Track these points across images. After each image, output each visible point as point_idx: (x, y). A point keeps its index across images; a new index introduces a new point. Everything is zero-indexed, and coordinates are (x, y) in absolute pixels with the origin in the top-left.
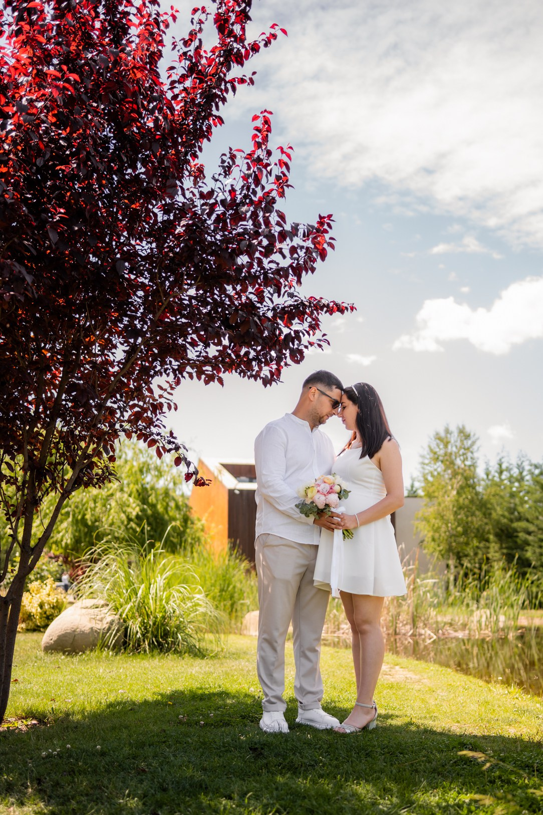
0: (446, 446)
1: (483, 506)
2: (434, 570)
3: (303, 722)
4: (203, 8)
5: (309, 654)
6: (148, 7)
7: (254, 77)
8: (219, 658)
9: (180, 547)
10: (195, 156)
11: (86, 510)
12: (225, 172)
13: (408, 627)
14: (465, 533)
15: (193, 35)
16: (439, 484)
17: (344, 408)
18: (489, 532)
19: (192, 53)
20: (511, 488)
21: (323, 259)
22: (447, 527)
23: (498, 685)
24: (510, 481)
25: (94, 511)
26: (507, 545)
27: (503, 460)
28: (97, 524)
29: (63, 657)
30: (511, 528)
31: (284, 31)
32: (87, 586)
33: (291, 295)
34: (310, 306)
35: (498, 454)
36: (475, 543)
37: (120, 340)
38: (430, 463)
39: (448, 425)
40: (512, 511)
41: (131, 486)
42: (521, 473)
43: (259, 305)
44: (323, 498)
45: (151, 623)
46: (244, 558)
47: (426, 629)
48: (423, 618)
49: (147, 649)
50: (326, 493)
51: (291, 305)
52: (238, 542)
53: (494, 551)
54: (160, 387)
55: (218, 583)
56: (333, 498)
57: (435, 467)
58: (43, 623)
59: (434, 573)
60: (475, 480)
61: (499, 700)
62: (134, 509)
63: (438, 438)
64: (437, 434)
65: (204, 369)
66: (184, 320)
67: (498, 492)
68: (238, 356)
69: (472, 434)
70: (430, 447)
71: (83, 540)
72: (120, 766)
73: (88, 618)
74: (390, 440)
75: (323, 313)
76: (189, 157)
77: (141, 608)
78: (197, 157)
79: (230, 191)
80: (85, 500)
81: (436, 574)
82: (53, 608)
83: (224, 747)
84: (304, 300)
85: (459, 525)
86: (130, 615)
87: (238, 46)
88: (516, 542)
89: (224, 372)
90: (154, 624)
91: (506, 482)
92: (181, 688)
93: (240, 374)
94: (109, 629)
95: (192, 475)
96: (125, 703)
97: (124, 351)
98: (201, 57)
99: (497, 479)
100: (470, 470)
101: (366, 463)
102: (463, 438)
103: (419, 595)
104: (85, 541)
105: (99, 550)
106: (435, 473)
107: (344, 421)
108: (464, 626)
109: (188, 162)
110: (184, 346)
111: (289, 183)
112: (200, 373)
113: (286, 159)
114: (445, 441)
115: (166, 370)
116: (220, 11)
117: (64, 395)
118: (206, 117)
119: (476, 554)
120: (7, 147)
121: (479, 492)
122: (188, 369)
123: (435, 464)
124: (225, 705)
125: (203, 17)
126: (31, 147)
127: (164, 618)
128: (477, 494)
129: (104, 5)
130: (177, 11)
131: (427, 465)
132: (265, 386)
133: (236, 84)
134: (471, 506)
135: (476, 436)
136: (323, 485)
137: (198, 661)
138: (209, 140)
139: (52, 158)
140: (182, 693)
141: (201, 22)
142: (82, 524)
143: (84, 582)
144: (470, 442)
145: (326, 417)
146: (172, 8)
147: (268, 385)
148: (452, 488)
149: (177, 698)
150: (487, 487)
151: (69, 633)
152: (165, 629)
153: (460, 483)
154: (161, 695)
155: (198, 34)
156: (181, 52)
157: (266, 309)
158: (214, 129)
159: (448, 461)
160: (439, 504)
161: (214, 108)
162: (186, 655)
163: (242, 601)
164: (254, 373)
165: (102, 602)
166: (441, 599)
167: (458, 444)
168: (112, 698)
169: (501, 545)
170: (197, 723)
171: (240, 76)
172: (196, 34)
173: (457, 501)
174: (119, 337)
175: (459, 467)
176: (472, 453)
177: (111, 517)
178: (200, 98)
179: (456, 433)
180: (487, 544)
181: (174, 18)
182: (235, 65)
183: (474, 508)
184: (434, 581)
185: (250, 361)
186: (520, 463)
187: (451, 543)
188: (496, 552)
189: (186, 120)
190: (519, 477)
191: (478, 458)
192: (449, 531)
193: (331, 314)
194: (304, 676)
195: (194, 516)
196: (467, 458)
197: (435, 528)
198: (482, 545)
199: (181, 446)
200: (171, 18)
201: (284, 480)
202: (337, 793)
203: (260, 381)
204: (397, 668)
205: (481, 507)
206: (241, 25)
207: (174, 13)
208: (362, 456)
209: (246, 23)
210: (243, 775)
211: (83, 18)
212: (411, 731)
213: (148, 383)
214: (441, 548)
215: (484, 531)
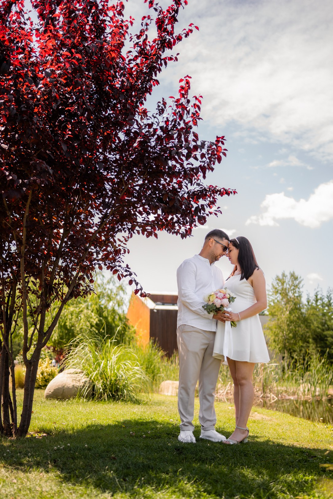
0: (283, 284)
1: (305, 321)
2: (276, 358)
3: (204, 438)
4: (149, 16)
5: (208, 397)
6: (117, 17)
7: (178, 57)
8: (148, 405)
9: (122, 342)
10: (142, 103)
11: (67, 320)
12: (160, 112)
13: (260, 392)
14: (294, 337)
15: (142, 32)
16: (279, 307)
17: (230, 251)
18: (309, 337)
19: (141, 43)
20: (323, 310)
21: (219, 162)
22: (283, 334)
23: (320, 423)
24: (322, 306)
25: (71, 320)
26: (320, 345)
27: (318, 293)
28: (73, 328)
29: (57, 402)
30: (323, 335)
31: (197, 28)
32: (71, 361)
33: (198, 185)
34: (209, 191)
35: (315, 289)
36: (301, 344)
37: (97, 211)
38: (273, 294)
39: (284, 271)
40: (323, 324)
41: (93, 306)
42: (329, 301)
43: (179, 190)
44: (219, 301)
45: (108, 383)
46: (161, 349)
47: (271, 394)
48: (269, 387)
49: (106, 398)
50: (221, 298)
51: (198, 191)
52: (157, 339)
53: (312, 349)
54: (119, 240)
55: (145, 364)
56: (226, 301)
57: (276, 297)
58: (43, 384)
59: (276, 360)
60: (301, 305)
61: (322, 431)
62: (95, 320)
63: (278, 279)
64: (277, 277)
65: (147, 228)
66: (135, 200)
67: (315, 313)
68: (166, 220)
69: (299, 277)
70: (272, 284)
71: (64, 337)
72: (99, 456)
73: (71, 379)
74: (258, 269)
75: (217, 195)
76: (138, 104)
77: (102, 374)
78: (143, 104)
79: (165, 122)
80: (66, 314)
81: (277, 360)
82: (49, 375)
83: (159, 448)
84: (206, 187)
85: (290, 332)
86: (96, 378)
87: (169, 38)
88: (326, 344)
89: (158, 230)
90: (110, 384)
91: (320, 306)
92: (129, 419)
93: (167, 231)
94: (84, 386)
95: (139, 290)
96: (97, 426)
97: (99, 218)
98: (146, 45)
99: (314, 305)
100: (297, 299)
101: (245, 283)
102: (293, 279)
103: (267, 373)
104: (66, 338)
105: (78, 340)
106: (276, 301)
107: (229, 259)
108: (294, 394)
109: (138, 107)
110: (135, 215)
111: (200, 117)
112: (144, 230)
113: (198, 103)
114: (282, 281)
115: (124, 229)
116: (159, 17)
117: (64, 244)
118: (149, 80)
119: (301, 350)
120: (39, 97)
121: (303, 313)
122: (137, 228)
123: (276, 295)
124: (157, 428)
125: (149, 22)
126: (52, 97)
127: (116, 380)
128: (302, 314)
129: (91, 16)
130: (133, 19)
131: (271, 295)
132: (183, 238)
133: (167, 60)
134: (298, 321)
135: (302, 278)
136: (219, 294)
137: (137, 406)
138: (150, 94)
139: (61, 104)
140: (130, 421)
141: (147, 25)
142: (64, 328)
143: (69, 358)
144: (297, 282)
145: (219, 256)
146: (131, 17)
147: (184, 238)
148: (286, 310)
149: (127, 424)
150: (308, 309)
151: (60, 388)
152: (116, 387)
153: (291, 307)
154: (118, 422)
155: (145, 32)
156: (135, 42)
157: (183, 192)
158: (153, 88)
159: (284, 293)
160: (278, 320)
161: (154, 75)
162: (129, 402)
163: (159, 375)
164: (176, 231)
165: (79, 370)
166: (280, 376)
167: (290, 283)
168: (89, 423)
169: (317, 345)
170: (141, 436)
171: (169, 56)
172: (144, 31)
173: (290, 318)
174: (96, 210)
175: (290, 298)
176: (299, 288)
177: (81, 324)
178: (146, 69)
179: (289, 277)
180: (308, 345)
181: (132, 23)
182: (167, 49)
183: (300, 322)
184: (276, 364)
185: (174, 223)
186: (329, 295)
187: (285, 343)
188: (313, 349)
189: (137, 82)
190: (328, 304)
191: (303, 292)
192: (284, 336)
193: (222, 196)
194: (205, 410)
195: (130, 324)
196: (296, 292)
197: (275, 334)
198: (304, 345)
199: (133, 273)
200: (130, 23)
201: (195, 293)
202: (231, 473)
203: (179, 236)
204: (256, 413)
205: (304, 322)
206: (172, 25)
207: (132, 20)
208: (242, 279)
209: (174, 23)
210: (173, 462)
211: (81, 23)
212: (269, 445)
213: (113, 237)
214: (279, 346)
215: (306, 336)
